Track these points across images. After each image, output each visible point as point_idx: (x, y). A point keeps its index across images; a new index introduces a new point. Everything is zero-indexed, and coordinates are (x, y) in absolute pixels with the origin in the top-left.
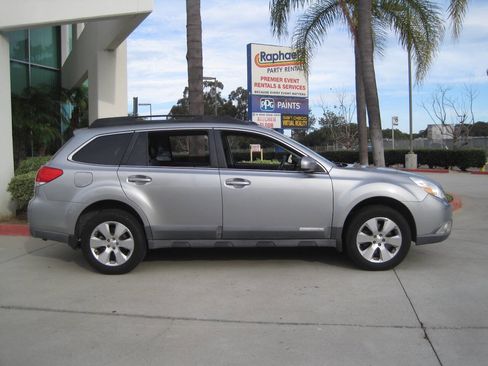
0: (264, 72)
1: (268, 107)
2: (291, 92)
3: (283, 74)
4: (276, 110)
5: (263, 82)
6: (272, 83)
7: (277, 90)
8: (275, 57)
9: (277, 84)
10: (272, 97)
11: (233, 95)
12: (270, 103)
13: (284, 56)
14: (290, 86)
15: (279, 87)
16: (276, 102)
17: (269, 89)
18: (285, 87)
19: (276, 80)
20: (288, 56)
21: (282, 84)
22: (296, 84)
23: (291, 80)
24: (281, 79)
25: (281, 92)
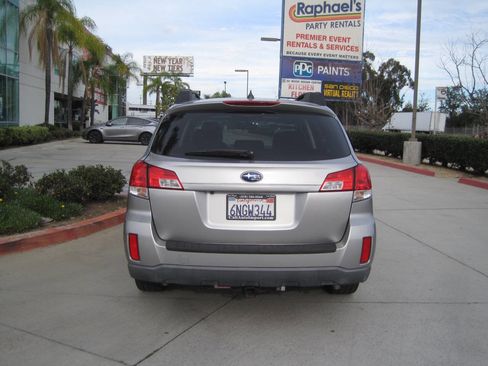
0: (301, 28)
1: (305, 73)
2: (338, 54)
3: (328, 31)
4: (315, 77)
5: (299, 40)
6: (312, 42)
7: (318, 51)
8: (318, 9)
9: (319, 43)
10: (309, 59)
11: (384, 67)
12: (307, 68)
13: (331, 8)
14: (337, 47)
15: (322, 47)
16: (316, 66)
17: (307, 50)
18: (330, 47)
19: (319, 38)
20: (336, 8)
21: (325, 43)
22: (346, 44)
23: (339, 39)
24: (325, 38)
25: (324, 53)
